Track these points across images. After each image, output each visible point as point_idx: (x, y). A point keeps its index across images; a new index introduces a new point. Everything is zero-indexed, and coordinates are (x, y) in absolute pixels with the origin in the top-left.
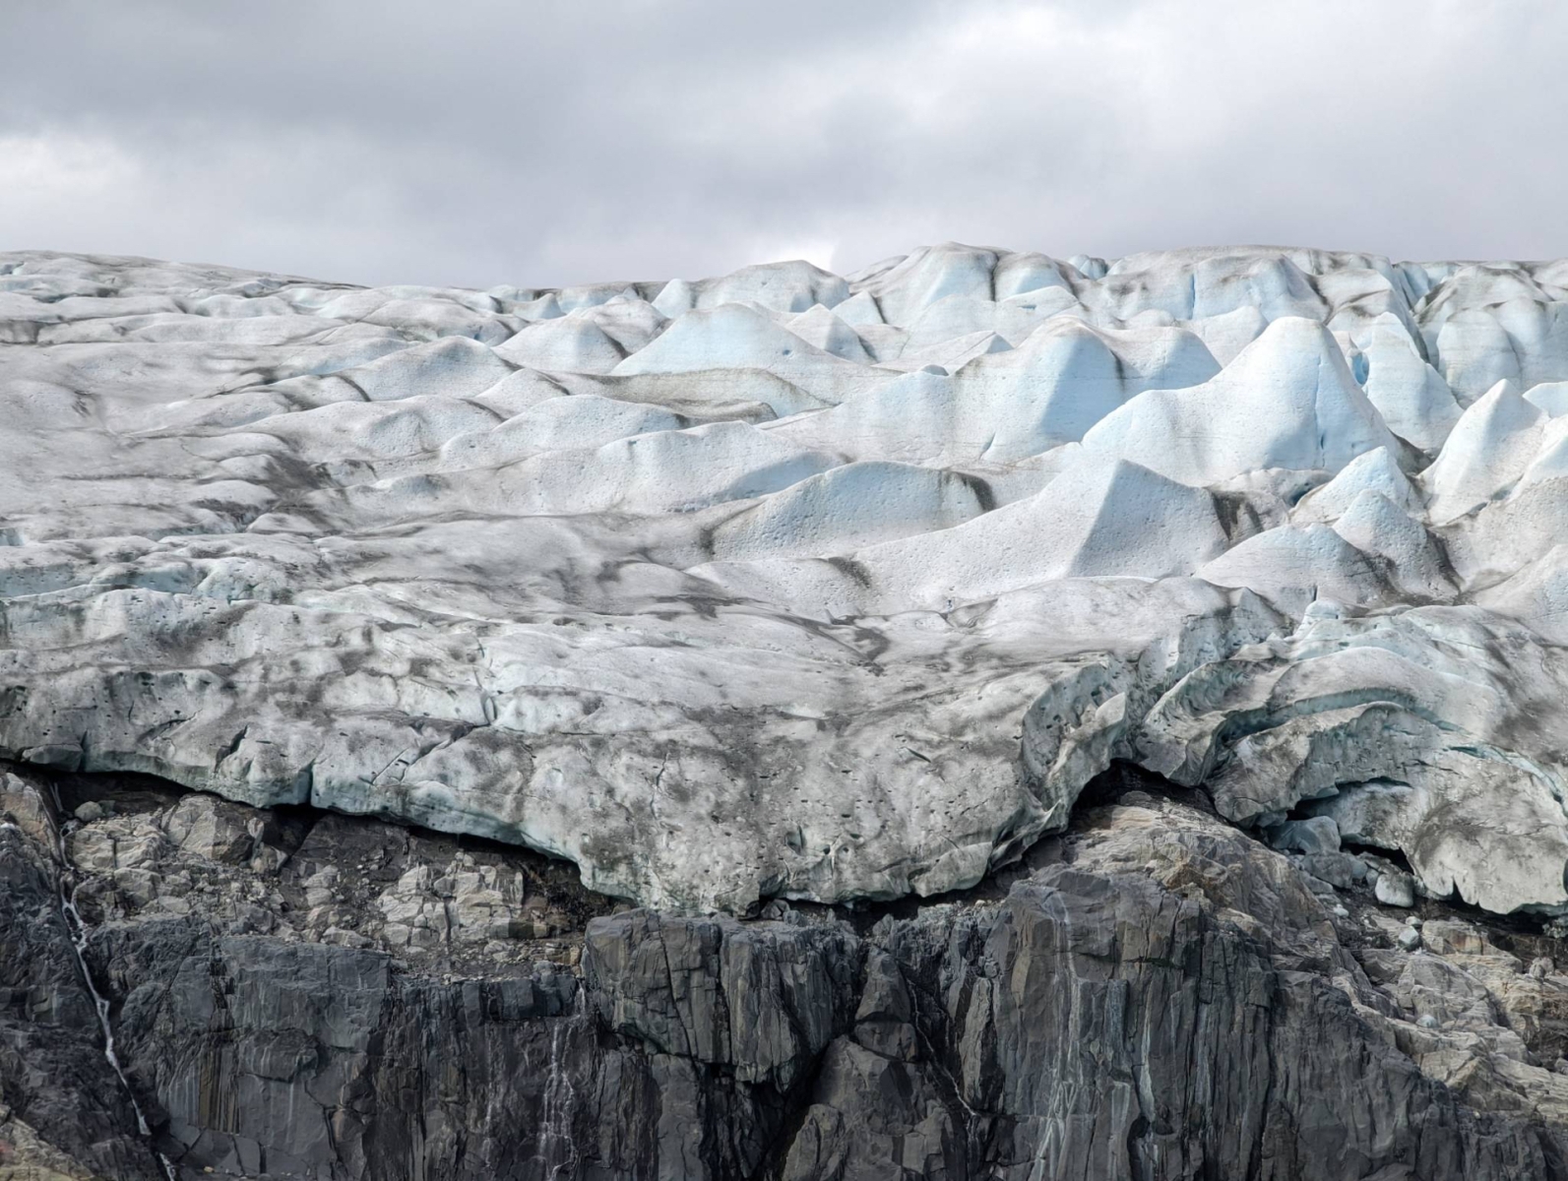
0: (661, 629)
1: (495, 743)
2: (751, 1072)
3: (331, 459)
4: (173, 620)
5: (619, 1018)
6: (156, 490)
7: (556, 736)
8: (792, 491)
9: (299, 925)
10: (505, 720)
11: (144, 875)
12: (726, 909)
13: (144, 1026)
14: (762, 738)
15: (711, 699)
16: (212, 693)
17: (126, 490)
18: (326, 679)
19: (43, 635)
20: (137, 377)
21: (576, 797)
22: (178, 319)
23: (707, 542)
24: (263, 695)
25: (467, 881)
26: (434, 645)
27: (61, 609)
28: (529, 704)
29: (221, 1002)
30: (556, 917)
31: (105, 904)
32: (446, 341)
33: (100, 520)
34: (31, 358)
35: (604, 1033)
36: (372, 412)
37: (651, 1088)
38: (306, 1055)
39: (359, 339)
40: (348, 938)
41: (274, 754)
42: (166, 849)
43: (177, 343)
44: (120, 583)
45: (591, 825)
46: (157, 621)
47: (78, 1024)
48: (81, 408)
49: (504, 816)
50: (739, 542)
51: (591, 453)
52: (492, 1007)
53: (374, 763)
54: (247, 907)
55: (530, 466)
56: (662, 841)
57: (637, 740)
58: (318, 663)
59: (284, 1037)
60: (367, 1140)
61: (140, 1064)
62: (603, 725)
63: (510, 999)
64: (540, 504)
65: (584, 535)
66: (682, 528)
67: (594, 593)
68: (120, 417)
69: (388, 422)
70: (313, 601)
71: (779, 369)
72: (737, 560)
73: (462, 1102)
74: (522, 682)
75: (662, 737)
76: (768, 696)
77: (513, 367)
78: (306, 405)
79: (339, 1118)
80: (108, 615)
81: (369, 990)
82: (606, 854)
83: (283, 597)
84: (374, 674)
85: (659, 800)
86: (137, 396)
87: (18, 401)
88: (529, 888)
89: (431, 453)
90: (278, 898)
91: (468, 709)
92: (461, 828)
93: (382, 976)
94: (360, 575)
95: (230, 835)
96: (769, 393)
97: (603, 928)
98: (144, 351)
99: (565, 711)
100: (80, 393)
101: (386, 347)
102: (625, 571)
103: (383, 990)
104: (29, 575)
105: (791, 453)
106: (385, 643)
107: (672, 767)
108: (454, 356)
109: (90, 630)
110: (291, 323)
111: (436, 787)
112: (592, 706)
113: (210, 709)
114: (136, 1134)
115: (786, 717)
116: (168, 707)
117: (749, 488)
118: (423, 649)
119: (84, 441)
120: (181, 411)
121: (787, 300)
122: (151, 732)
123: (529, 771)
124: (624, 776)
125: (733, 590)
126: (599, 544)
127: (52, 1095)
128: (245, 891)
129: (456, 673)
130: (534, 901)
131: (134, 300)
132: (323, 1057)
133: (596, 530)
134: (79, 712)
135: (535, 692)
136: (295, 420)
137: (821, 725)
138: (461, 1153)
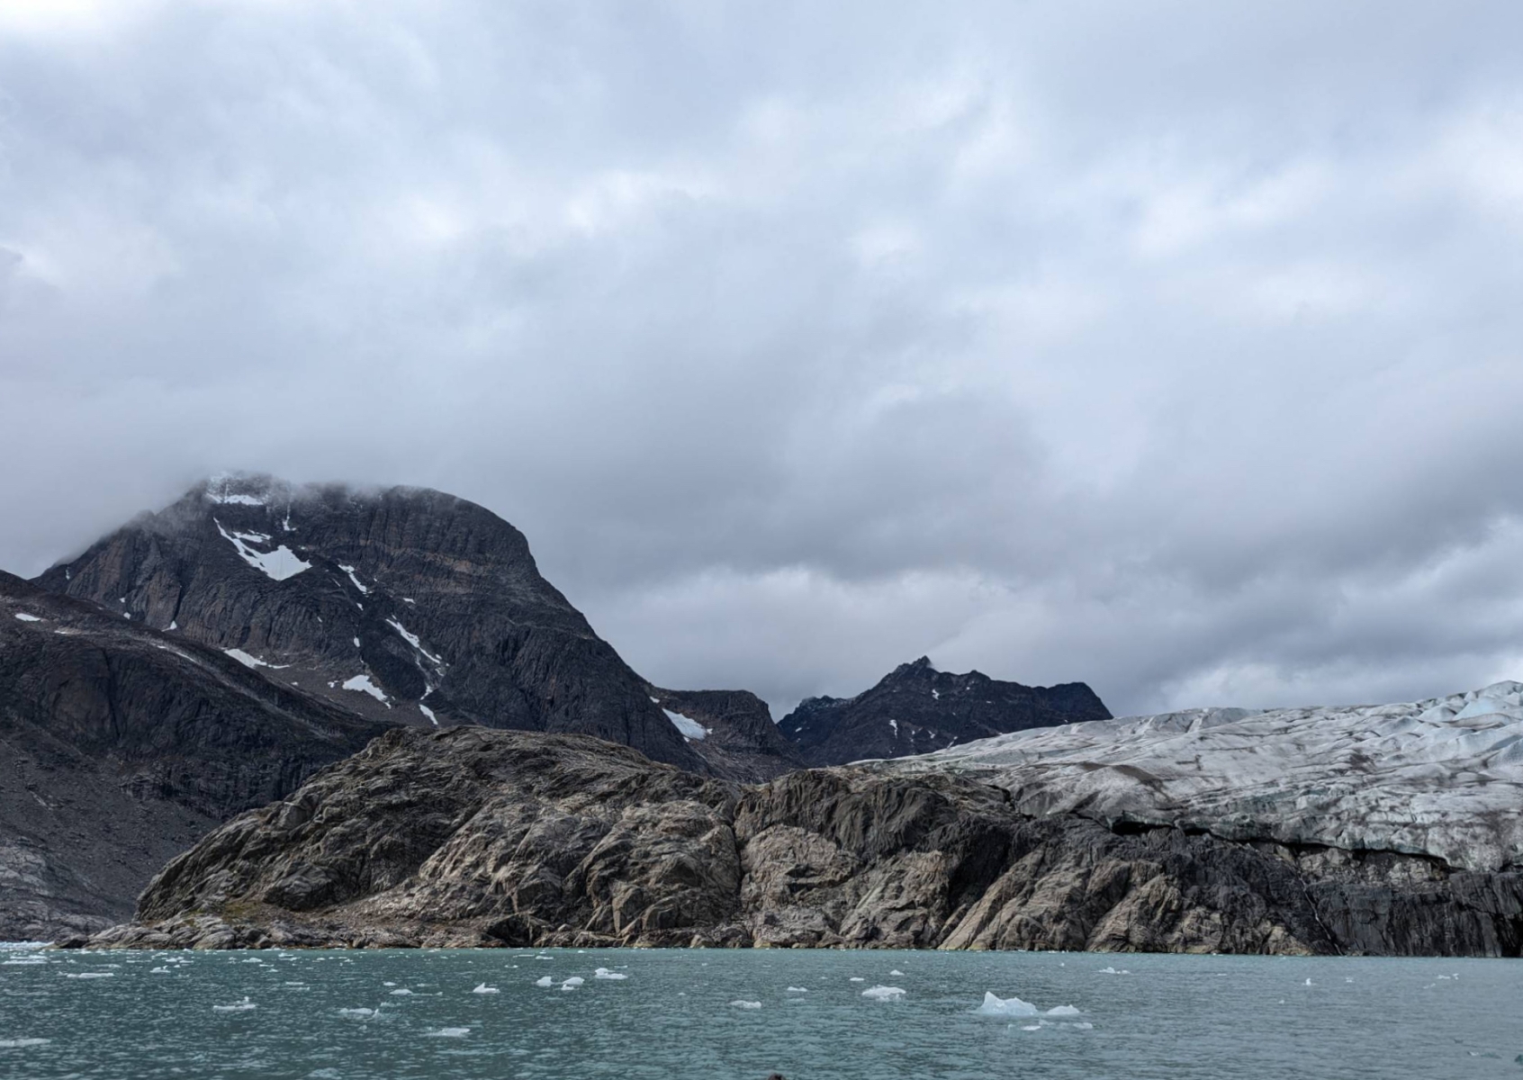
0: (1466, 791)
1: (1416, 827)
2: (1509, 916)
3: (1369, 754)
4: (1321, 802)
5: (1464, 903)
6: (1318, 768)
7: (1434, 824)
8: (1510, 746)
9: (1366, 881)
10: (1419, 821)
11: (1320, 870)
12: (1493, 869)
13: (1324, 910)
14: (1500, 819)
15: (1482, 808)
16: (1333, 821)
17: (1310, 769)
18: (1366, 814)
19: (1286, 809)
20: (1314, 738)
21: (1442, 840)
22: (1326, 722)
23: (1485, 764)
24: (1348, 820)
25: (1414, 866)
26: (1396, 802)
27: (1289, 802)
28: (1425, 816)
29: (1345, 903)
30: (1442, 874)
31: (1311, 878)
32: (1401, 718)
33: (1301, 777)
34: (1285, 737)
35: (1460, 907)
36: (1380, 740)
37: (1478, 922)
38: (1372, 916)
39: (1376, 721)
40: (1380, 884)
41: (1351, 836)
42: (1325, 863)
43: (1325, 728)
44: (1304, 794)
45: (1447, 848)
46: (1316, 803)
47: (1307, 910)
48: (1299, 749)
49: (1421, 847)
50: (1495, 763)
51: (1446, 743)
52: (1424, 900)
53: (1381, 836)
54: (1350, 877)
55: (1428, 749)
56: (1470, 851)
57: (1460, 823)
58: (1363, 810)
59: (1365, 912)
60: (1394, 937)
61: (1325, 920)
62: (1448, 820)
63: (1430, 898)
64: (1432, 759)
65: (1445, 766)
66: (1476, 761)
67: (1448, 782)
68: (1310, 750)
69: (1385, 742)
70: (1361, 793)
71: (1503, 712)
72: (1495, 768)
73: (1420, 927)
74: (1423, 810)
75: (1467, 821)
76: (1502, 806)
77: (1422, 722)
78: (1361, 740)
79: (1384, 933)
80: (1302, 803)
81: (1387, 897)
82: (1453, 856)
83: (1353, 793)
84: (1380, 812)
85: (1468, 840)
86: (1314, 744)
87: (1281, 749)
88: (1433, 867)
89: (1399, 749)
90: (1359, 874)
91: (1407, 819)
92: (1410, 851)
93: (1390, 894)
94: (1375, 785)
95: (1343, 858)
96: (1501, 719)
97: (1453, 876)
98: (1315, 731)
99: (1436, 817)
100: (1298, 745)
101: (1384, 722)
102: (1458, 775)
103: (1391, 897)
104: (1281, 794)
105: (1509, 736)
106: (1382, 803)
107: (1471, 830)
108: (1404, 722)
109: (1298, 807)
110: (1358, 718)
111: (1400, 841)
112: (1445, 815)
113: (1334, 825)
114: (1327, 939)
115: (1508, 812)
116: (1321, 825)
117: (1497, 747)
118: (1393, 803)
119: (1299, 757)
120: (1326, 746)
121: (1506, 692)
122: (1318, 832)
123: (1427, 835)
124: (1456, 834)
125: (1494, 777)
126: (1450, 768)
127: (1300, 929)
128: (1349, 873)
129: (1403, 809)
130: (1435, 870)
131: (1314, 718)
132: (1377, 917)
133: (1449, 765)
134: (1295, 829)
135: (1426, 812)
136: (1359, 745)
137: (1519, 814)
138: (1422, 942)
